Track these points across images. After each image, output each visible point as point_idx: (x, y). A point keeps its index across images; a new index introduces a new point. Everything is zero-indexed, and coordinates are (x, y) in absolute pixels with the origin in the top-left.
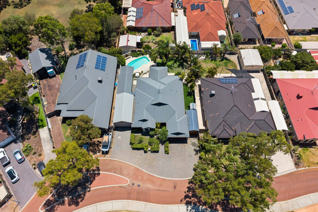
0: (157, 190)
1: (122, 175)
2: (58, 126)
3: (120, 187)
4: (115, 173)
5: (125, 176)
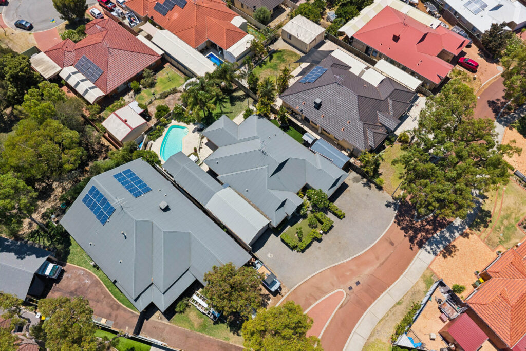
0: (379, 266)
1: (326, 293)
2: (168, 328)
3: (341, 307)
4: (316, 300)
5: (333, 290)
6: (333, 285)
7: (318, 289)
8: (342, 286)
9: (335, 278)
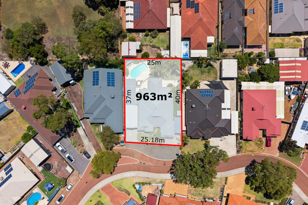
0: (154, 166)
1: (134, 157)
3: (134, 164)
4: (130, 156)
5: (136, 158)
6: (138, 158)
7: (133, 154)
8: (139, 160)
9: (140, 157)
